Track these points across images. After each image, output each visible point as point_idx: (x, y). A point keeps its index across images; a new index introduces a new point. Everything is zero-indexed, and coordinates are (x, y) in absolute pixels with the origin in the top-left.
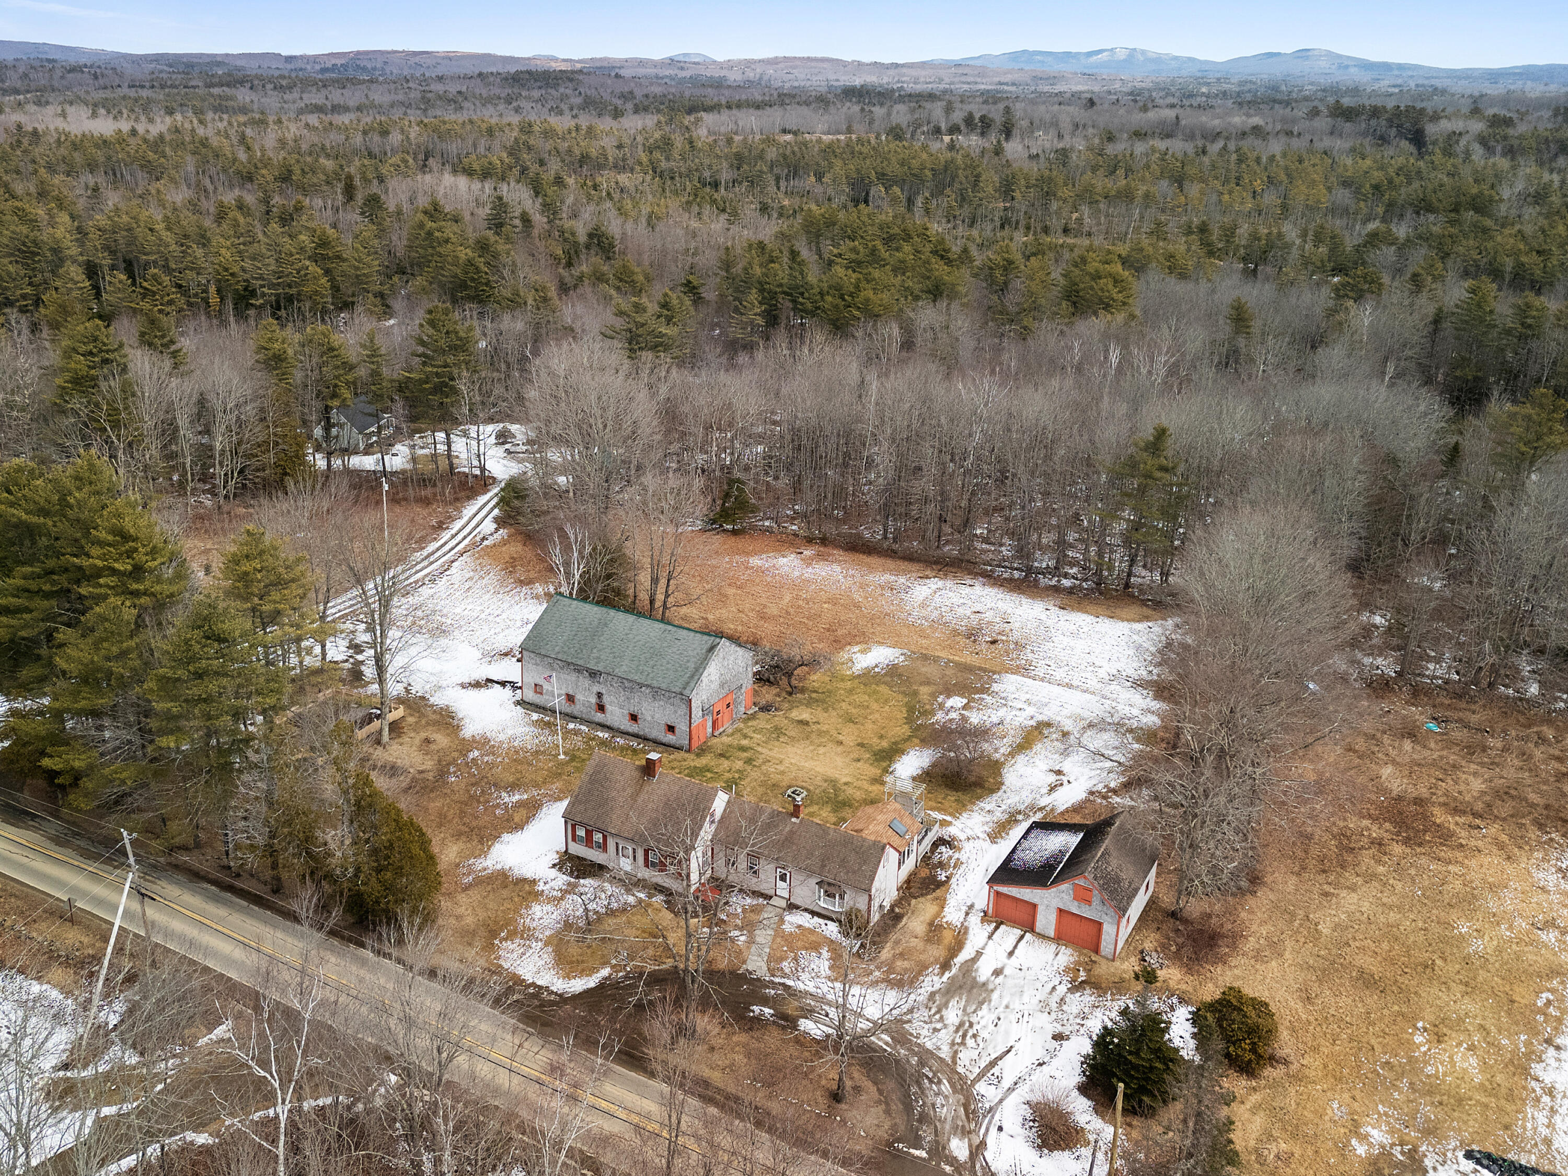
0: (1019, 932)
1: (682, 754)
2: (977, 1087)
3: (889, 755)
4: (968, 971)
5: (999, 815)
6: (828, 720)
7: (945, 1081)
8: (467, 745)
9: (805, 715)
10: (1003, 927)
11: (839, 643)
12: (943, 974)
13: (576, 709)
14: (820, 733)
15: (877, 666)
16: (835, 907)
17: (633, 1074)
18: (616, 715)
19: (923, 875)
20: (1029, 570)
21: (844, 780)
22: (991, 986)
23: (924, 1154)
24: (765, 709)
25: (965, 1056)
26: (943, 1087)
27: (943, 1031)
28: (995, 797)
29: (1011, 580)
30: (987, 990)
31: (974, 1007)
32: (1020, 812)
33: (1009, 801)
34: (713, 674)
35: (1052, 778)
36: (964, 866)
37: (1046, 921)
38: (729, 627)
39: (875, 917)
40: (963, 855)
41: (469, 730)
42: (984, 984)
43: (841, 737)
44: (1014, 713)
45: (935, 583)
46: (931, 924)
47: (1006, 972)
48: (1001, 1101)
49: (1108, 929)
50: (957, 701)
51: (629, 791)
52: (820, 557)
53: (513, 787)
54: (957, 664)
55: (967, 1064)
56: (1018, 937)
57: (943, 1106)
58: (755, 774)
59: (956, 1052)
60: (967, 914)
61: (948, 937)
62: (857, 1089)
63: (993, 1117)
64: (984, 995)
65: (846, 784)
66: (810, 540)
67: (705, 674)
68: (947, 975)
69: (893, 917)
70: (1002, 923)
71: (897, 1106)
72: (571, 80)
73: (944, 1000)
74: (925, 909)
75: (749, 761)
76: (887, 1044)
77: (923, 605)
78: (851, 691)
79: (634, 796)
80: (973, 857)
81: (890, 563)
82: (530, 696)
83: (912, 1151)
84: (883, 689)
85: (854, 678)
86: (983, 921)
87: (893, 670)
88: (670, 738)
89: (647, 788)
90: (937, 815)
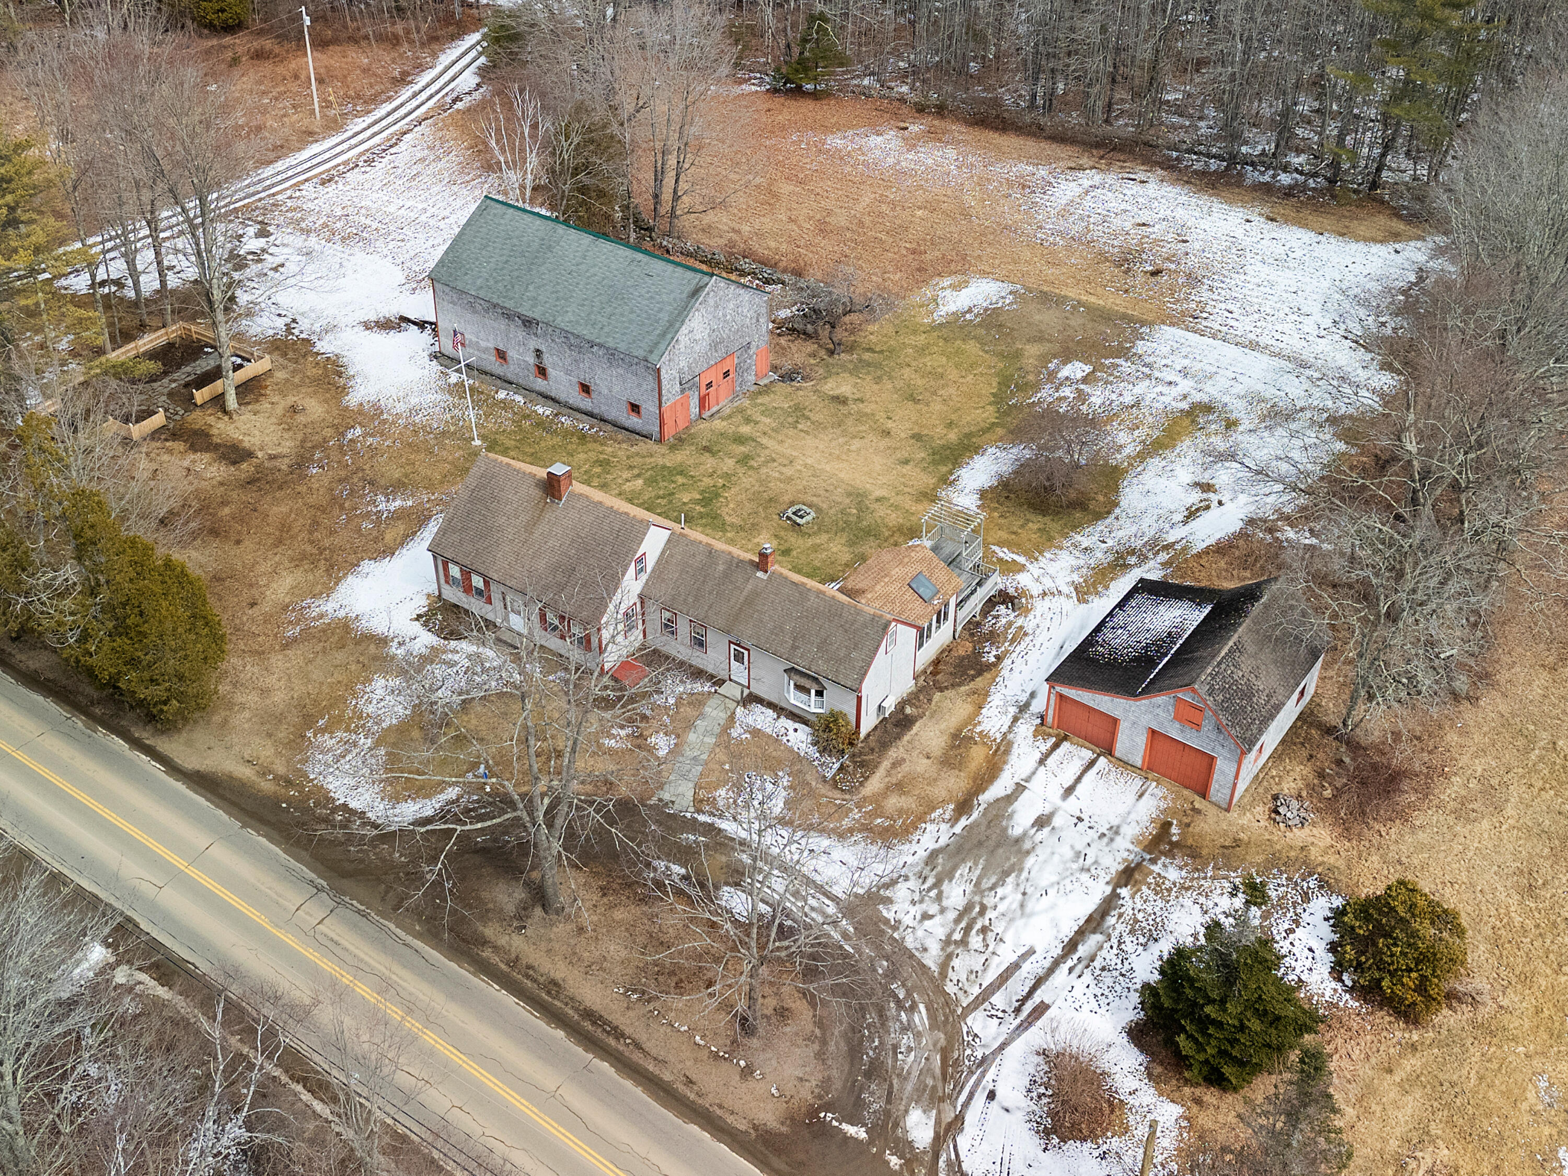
0: (1088, 755)
1: (651, 445)
2: (969, 1020)
3: (955, 454)
4: (997, 816)
5: (1100, 556)
6: (878, 396)
7: (922, 1007)
8: (348, 419)
9: (845, 390)
10: (1066, 746)
12: (957, 820)
13: (509, 371)
14: (862, 417)
15: (970, 310)
16: (811, 705)
17: (453, 965)
18: (561, 383)
19: (961, 652)
20: (1234, 158)
21: (878, 493)
22: (1027, 845)
23: (861, 1133)
24: (788, 377)
25: (961, 964)
26: (916, 1018)
27: (938, 919)
28: (1101, 526)
29: (1203, 174)
30: (1019, 851)
31: (993, 880)
32: (1132, 552)
33: (1120, 534)
35: (1195, 497)
36: (1028, 639)
37: (1131, 745)
39: (868, 723)
40: (1029, 623)
42: (1018, 841)
43: (890, 424)
44: (1160, 389)
45: (1090, 178)
46: (955, 736)
47: (1057, 821)
48: (1002, 1047)
50: (1076, 369)
51: (524, 518)
52: (932, 135)
53: (396, 488)
54: (1090, 308)
55: (963, 978)
56: (1085, 762)
57: (910, 1049)
58: (747, 480)
59: (949, 957)
60: (1015, 719)
61: (978, 756)
62: (783, 1013)
63: (983, 1074)
64: (1013, 860)
65: (878, 500)
66: (921, 109)
67: (684, 330)
68: (963, 822)
69: (900, 721)
70: (1065, 738)
71: (836, 1045)
73: (949, 866)
74: (952, 709)
75: (744, 460)
76: (845, 935)
77: (1064, 213)
78: (922, 351)
79: (530, 527)
80: (1045, 624)
81: (1031, 145)
83: (844, 1126)
84: (972, 347)
85: (934, 328)
86: (1036, 734)
87: (992, 318)
88: (633, 421)
89: (548, 515)
90: (1005, 554)
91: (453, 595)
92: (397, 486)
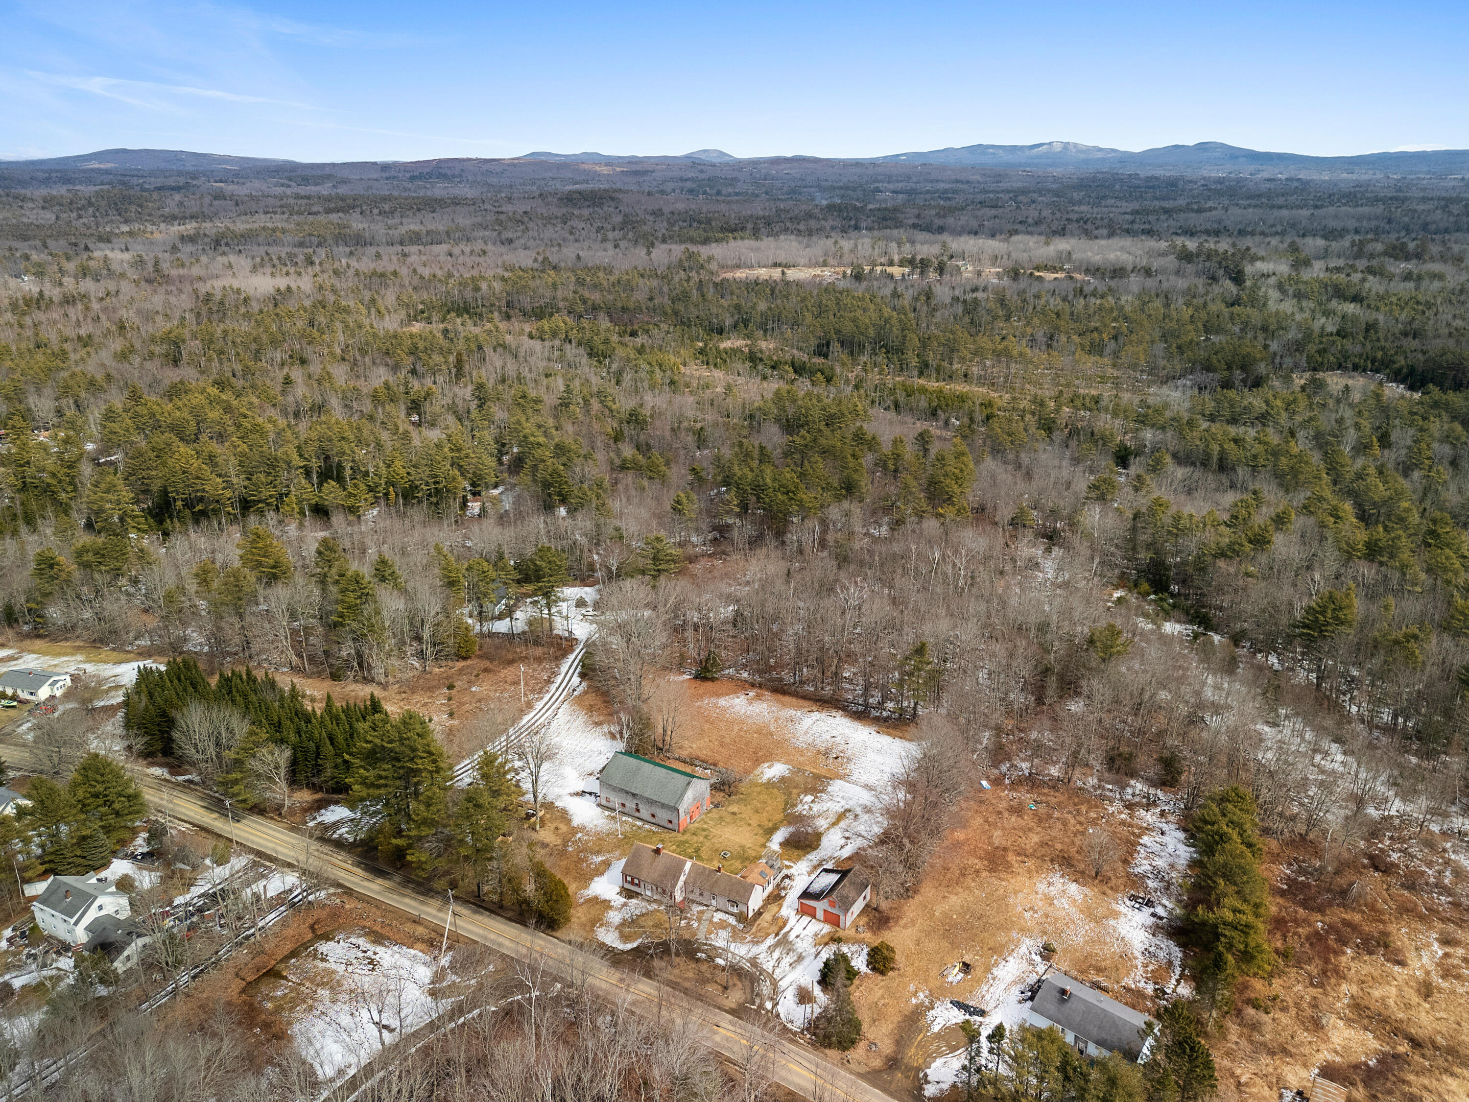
0: (809, 918)
1: (676, 834)
2: (779, 983)
3: (770, 832)
4: (786, 935)
5: (814, 861)
6: (746, 811)
7: (768, 981)
8: (575, 830)
9: (735, 809)
10: (804, 916)
11: (758, 761)
12: (775, 937)
13: (627, 811)
14: (742, 819)
15: (774, 777)
16: (735, 910)
18: (645, 813)
19: (775, 893)
20: (867, 706)
21: (748, 845)
22: (794, 942)
23: (755, 1007)
24: (716, 806)
25: (777, 971)
26: (767, 983)
27: (771, 961)
28: (815, 852)
30: (792, 943)
33: (821, 854)
34: (689, 795)
35: (843, 841)
36: (793, 888)
37: (820, 914)
38: (704, 754)
39: (751, 914)
40: (793, 883)
41: (576, 822)
42: (791, 941)
43: (750, 821)
44: (834, 804)
45: (816, 715)
46: (774, 916)
47: (801, 936)
48: (787, 988)
49: (842, 918)
50: (809, 798)
51: (649, 861)
52: (758, 697)
54: (814, 774)
55: (778, 974)
56: (808, 920)
57: (765, 990)
58: (708, 844)
59: (774, 970)
60: (790, 910)
61: (780, 921)
62: (734, 984)
63: (783, 993)
64: (790, 946)
65: (748, 847)
66: (753, 685)
67: (686, 796)
68: (777, 938)
69: (759, 914)
70: (803, 914)
71: (748, 990)
73: (774, 949)
74: (773, 908)
75: (706, 837)
76: (748, 967)
77: (806, 733)
78: (759, 793)
79: (652, 864)
80: (799, 884)
81: (795, 701)
82: (604, 802)
83: (751, 1006)
84: (775, 791)
85: (762, 784)
86: (796, 914)
87: (783, 779)
88: (670, 826)
89: (658, 860)
90: (787, 863)
91: (627, 886)
92: (598, 853)
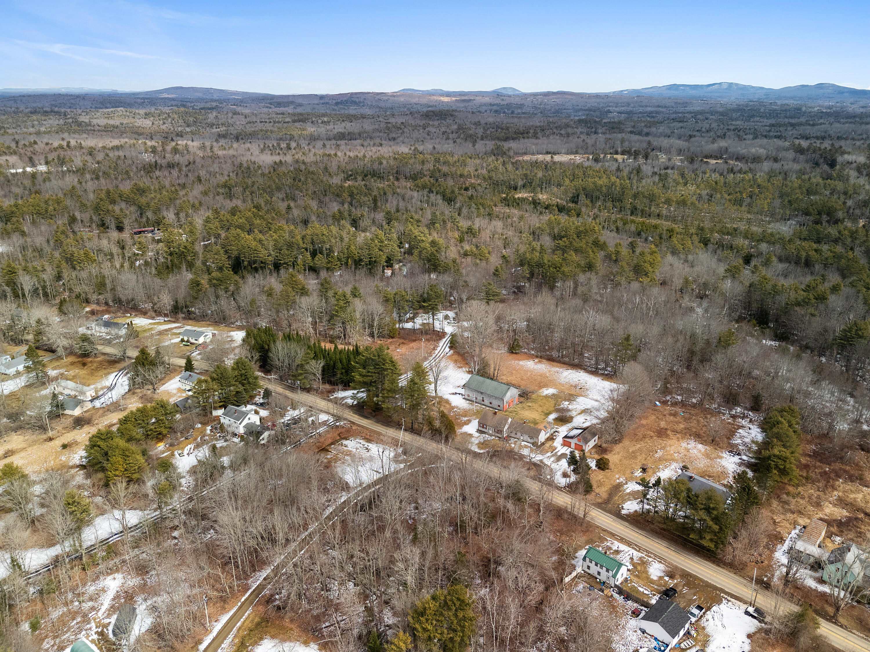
0: (568, 448)
1: (502, 411)
3: (548, 414)
5: (570, 427)
6: (535, 406)
8: (453, 408)
9: (530, 404)
10: (565, 447)
11: (541, 387)
13: (478, 401)
14: (533, 408)
15: (549, 394)
16: (532, 441)
18: (486, 402)
19: (551, 437)
20: (597, 368)
21: (537, 418)
24: (521, 402)
25: (552, 466)
28: (570, 423)
32: (574, 427)
33: (573, 424)
34: (509, 394)
35: (585, 420)
36: (559, 435)
37: (573, 444)
38: (513, 382)
39: (539, 443)
41: (453, 405)
43: (537, 409)
44: (580, 406)
45: (570, 371)
46: (551, 445)
49: (584, 447)
50: (567, 403)
51: (491, 417)
52: (540, 362)
54: (570, 394)
58: (517, 416)
60: (558, 444)
61: (554, 448)
62: (532, 468)
66: (537, 357)
67: (507, 394)
69: (543, 444)
71: (539, 471)
72: (452, 115)
74: (550, 443)
75: (516, 414)
76: (539, 463)
77: (565, 378)
78: (542, 400)
79: (492, 419)
80: (562, 433)
81: (559, 365)
82: (466, 397)
84: (550, 399)
85: (543, 396)
86: (561, 445)
87: (553, 395)
88: (499, 408)
89: (495, 417)
90: (556, 426)
91: (480, 429)
92: (465, 416)
